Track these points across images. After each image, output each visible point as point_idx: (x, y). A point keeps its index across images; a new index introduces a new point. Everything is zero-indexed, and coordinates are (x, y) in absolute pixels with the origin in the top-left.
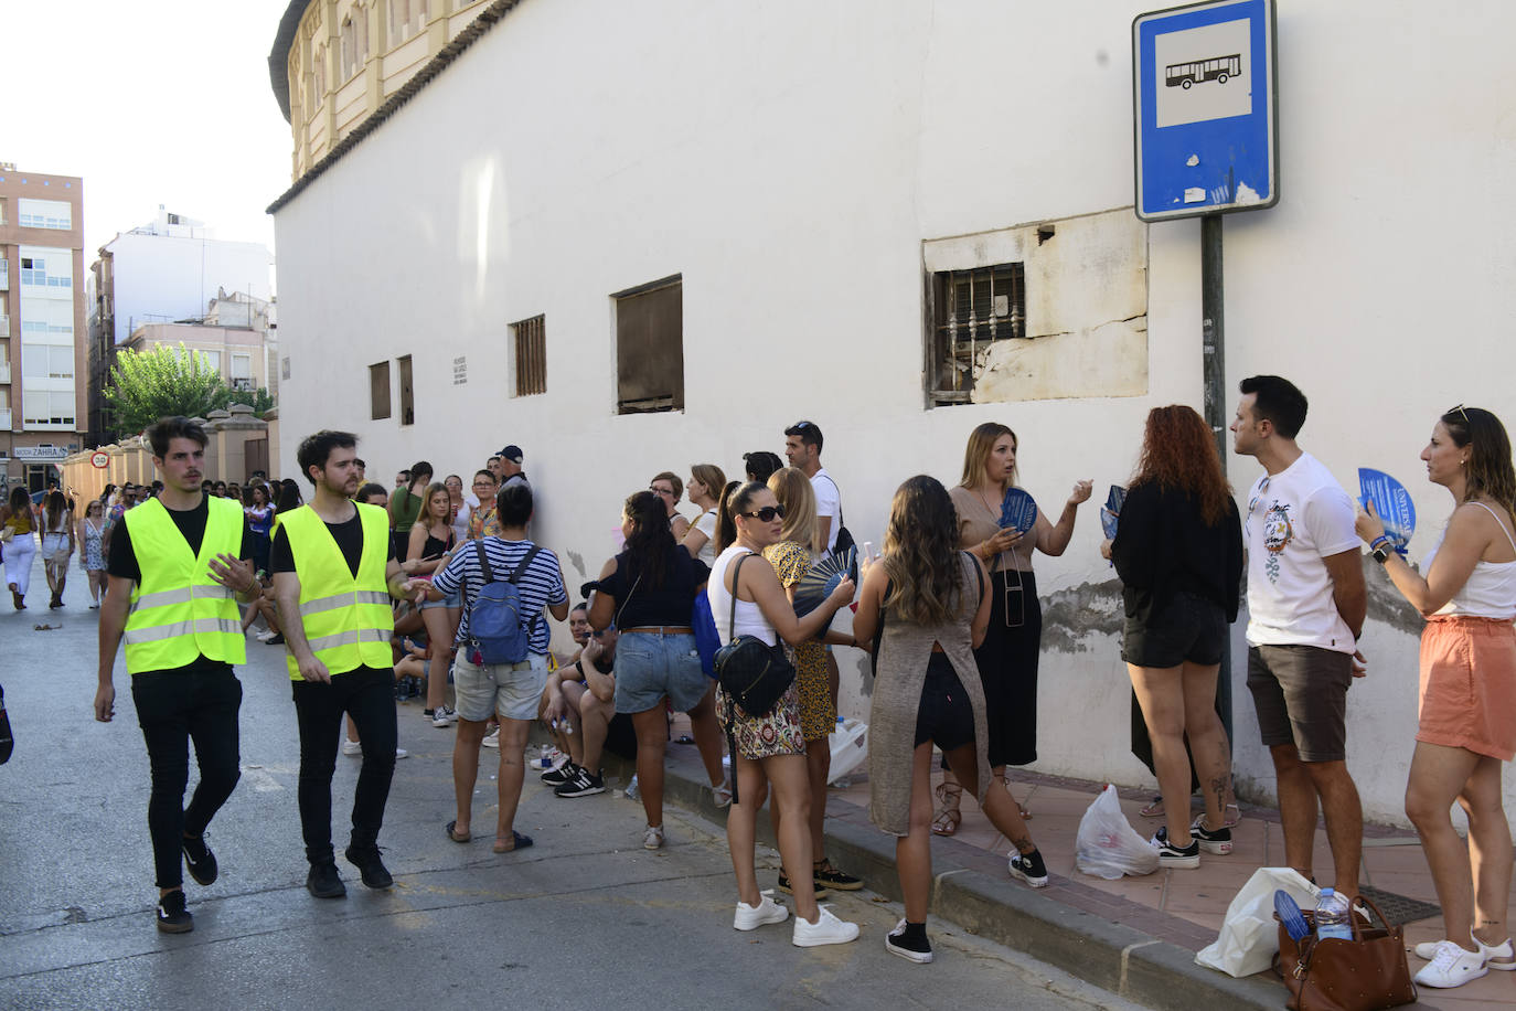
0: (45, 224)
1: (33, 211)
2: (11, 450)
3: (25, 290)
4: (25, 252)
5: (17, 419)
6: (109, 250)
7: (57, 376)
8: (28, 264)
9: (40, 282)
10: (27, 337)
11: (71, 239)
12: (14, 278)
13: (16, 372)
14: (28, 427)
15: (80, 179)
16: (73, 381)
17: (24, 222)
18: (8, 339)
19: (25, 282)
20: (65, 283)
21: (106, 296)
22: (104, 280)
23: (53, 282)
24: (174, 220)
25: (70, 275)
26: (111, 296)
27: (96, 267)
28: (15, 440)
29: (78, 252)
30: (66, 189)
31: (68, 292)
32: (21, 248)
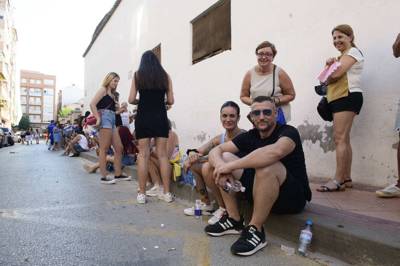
0: (49, 84)
1: (47, 82)
2: (41, 127)
3: (45, 97)
4: (45, 89)
5: (42, 121)
6: (61, 90)
7: (50, 113)
8: (45, 92)
9: (47, 95)
10: (44, 105)
11: (54, 87)
12: (42, 94)
13: (42, 112)
14: (44, 122)
15: (56, 76)
16: (53, 114)
17: (45, 84)
18: (41, 106)
19: (44, 95)
20: (52, 95)
21: (60, 98)
22: (60, 96)
23: (50, 95)
24: (74, 85)
25: (53, 94)
26: (61, 99)
27: (59, 94)
28: (41, 125)
29: (55, 90)
30: (53, 78)
31: (52, 97)
32: (44, 89)
